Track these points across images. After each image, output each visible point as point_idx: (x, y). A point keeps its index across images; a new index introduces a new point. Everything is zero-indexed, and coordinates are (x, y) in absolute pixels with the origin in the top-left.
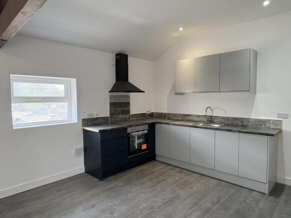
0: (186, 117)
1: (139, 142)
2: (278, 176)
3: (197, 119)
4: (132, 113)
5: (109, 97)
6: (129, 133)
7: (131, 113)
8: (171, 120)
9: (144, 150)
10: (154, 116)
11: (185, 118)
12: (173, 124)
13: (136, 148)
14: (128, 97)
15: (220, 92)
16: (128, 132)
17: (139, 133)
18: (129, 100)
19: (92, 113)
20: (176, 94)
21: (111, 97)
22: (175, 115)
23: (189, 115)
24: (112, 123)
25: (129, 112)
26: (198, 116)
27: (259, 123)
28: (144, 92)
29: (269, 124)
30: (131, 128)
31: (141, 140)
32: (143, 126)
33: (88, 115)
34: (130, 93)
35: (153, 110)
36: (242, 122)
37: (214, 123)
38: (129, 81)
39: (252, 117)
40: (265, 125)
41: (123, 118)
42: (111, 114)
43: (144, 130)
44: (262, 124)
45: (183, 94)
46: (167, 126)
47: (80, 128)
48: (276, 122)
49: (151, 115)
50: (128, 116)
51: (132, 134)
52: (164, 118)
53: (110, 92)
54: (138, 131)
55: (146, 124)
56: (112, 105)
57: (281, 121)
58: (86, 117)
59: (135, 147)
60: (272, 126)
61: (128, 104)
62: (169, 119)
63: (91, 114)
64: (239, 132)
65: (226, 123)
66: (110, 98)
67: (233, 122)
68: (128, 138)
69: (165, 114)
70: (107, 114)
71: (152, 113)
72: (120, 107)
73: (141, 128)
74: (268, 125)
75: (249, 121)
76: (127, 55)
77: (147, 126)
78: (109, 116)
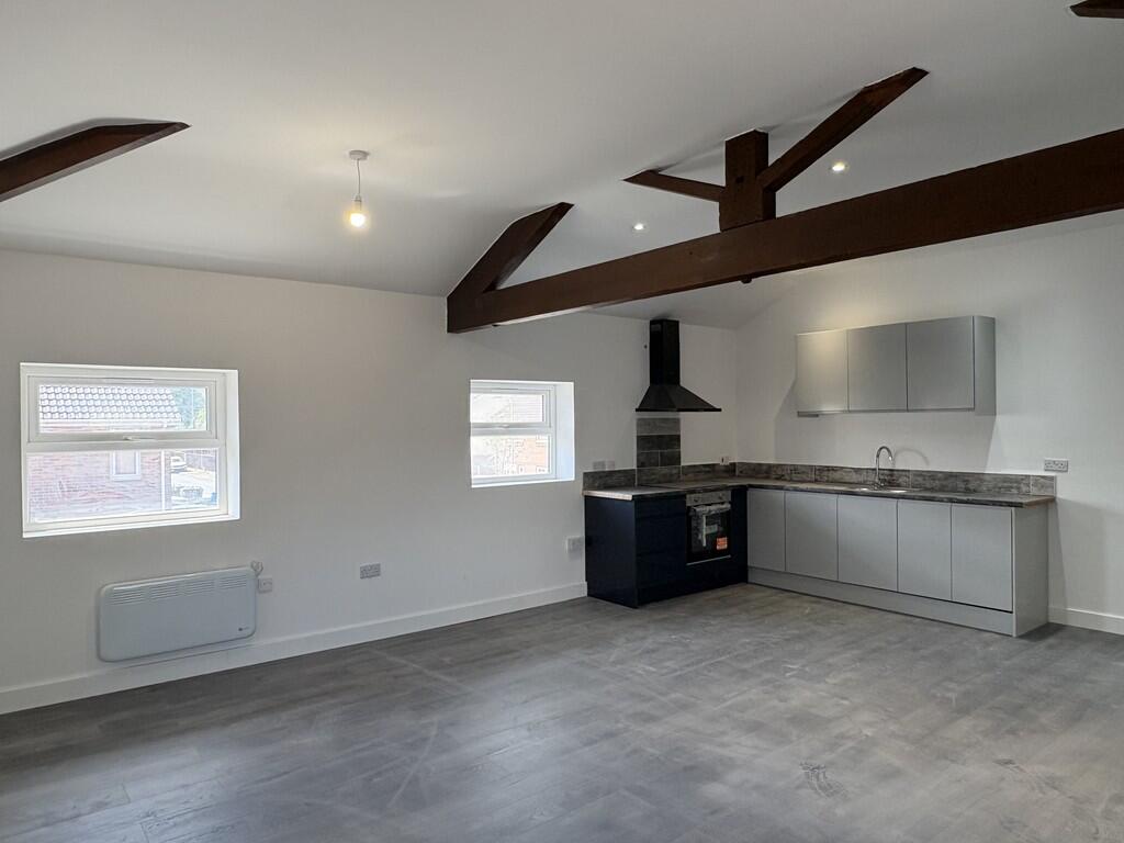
0: (826, 473)
1: (709, 532)
2: (1051, 606)
3: (855, 478)
4: (685, 462)
5: (635, 422)
6: (689, 507)
7: (682, 464)
8: (785, 480)
9: (722, 552)
10: (737, 473)
11: (823, 476)
12: (796, 490)
13: (704, 545)
14: (677, 422)
15: (908, 411)
16: (688, 504)
17: (712, 508)
18: (679, 430)
19: (601, 460)
20: (800, 414)
21: (641, 423)
22: (795, 469)
23: (834, 469)
24: (641, 486)
25: (678, 459)
26: (857, 470)
27: (1006, 485)
28: (720, 410)
29: (1028, 485)
30: (693, 496)
31: (715, 528)
32: (720, 493)
33: (595, 465)
34: (682, 413)
35: (736, 458)
36: (967, 481)
37: (899, 486)
38: (681, 384)
39: (989, 471)
40: (1018, 488)
41: (664, 475)
42: (641, 464)
43: (723, 503)
44: (1012, 487)
45: (817, 416)
46: (781, 494)
47: (579, 491)
48: (1042, 480)
49: (731, 469)
50: (674, 471)
51: (698, 509)
52: (768, 478)
53: (637, 410)
54: (709, 505)
55: (726, 488)
56: (644, 442)
57: (1052, 478)
58: (590, 470)
59: (700, 542)
60: (1034, 491)
61: (678, 438)
62: (780, 478)
63: (599, 463)
64: (951, 501)
65: (928, 486)
66: (639, 425)
67: (944, 483)
68: (687, 518)
69: (770, 466)
70: (630, 463)
71: (734, 464)
72: (659, 447)
73: (714, 497)
74: (1024, 489)
75: (982, 481)
76: (676, 323)
77: (730, 493)
78: (635, 467)
